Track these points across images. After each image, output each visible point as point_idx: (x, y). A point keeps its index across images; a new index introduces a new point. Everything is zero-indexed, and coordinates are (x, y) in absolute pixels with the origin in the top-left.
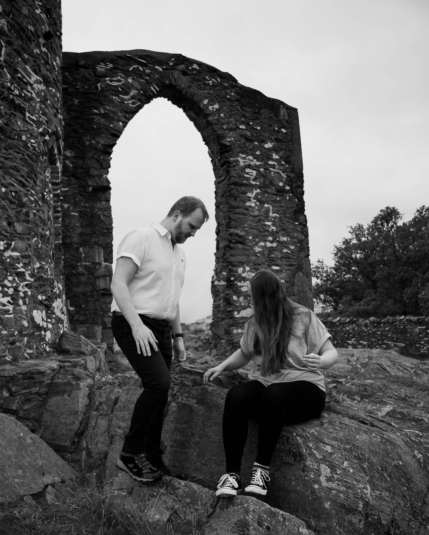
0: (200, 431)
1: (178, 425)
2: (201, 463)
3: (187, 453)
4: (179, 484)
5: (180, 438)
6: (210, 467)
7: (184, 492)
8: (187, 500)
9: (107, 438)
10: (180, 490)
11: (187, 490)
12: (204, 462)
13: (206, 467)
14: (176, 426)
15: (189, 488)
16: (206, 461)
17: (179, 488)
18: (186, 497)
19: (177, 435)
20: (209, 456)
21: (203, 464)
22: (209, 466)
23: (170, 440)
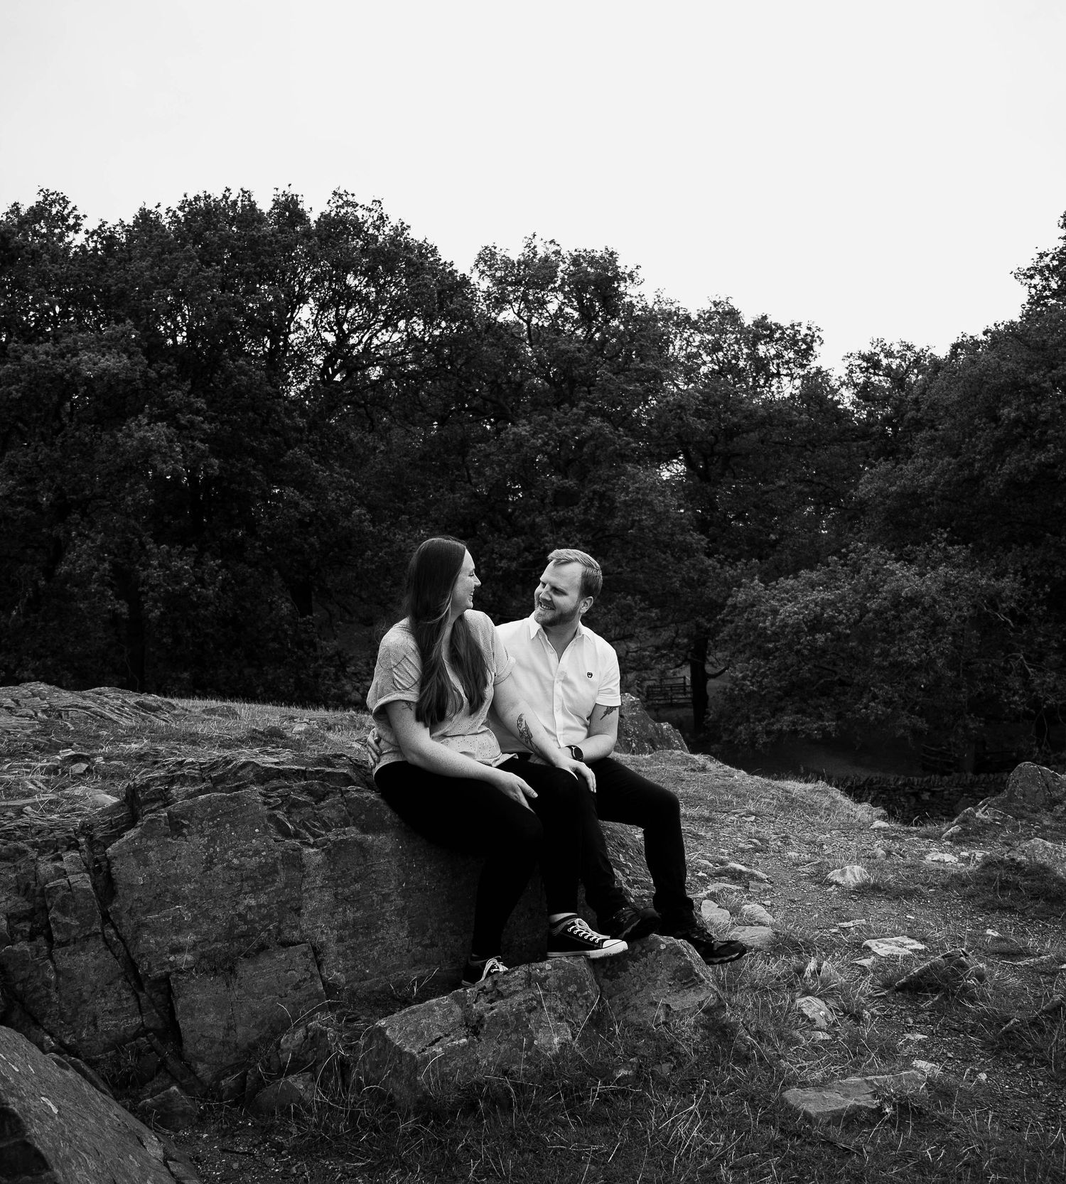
0: (400, 884)
1: (340, 890)
2: (423, 946)
3: (383, 938)
4: (541, 970)
5: (358, 914)
6: (444, 945)
7: (559, 978)
8: (570, 989)
9: (125, 994)
10: (551, 979)
11: (560, 973)
12: (428, 942)
13: (435, 949)
14: (336, 895)
15: (563, 968)
16: (431, 938)
17: (547, 977)
18: (567, 985)
19: (345, 911)
20: (436, 925)
21: (426, 947)
22: (440, 944)
23: (332, 929)
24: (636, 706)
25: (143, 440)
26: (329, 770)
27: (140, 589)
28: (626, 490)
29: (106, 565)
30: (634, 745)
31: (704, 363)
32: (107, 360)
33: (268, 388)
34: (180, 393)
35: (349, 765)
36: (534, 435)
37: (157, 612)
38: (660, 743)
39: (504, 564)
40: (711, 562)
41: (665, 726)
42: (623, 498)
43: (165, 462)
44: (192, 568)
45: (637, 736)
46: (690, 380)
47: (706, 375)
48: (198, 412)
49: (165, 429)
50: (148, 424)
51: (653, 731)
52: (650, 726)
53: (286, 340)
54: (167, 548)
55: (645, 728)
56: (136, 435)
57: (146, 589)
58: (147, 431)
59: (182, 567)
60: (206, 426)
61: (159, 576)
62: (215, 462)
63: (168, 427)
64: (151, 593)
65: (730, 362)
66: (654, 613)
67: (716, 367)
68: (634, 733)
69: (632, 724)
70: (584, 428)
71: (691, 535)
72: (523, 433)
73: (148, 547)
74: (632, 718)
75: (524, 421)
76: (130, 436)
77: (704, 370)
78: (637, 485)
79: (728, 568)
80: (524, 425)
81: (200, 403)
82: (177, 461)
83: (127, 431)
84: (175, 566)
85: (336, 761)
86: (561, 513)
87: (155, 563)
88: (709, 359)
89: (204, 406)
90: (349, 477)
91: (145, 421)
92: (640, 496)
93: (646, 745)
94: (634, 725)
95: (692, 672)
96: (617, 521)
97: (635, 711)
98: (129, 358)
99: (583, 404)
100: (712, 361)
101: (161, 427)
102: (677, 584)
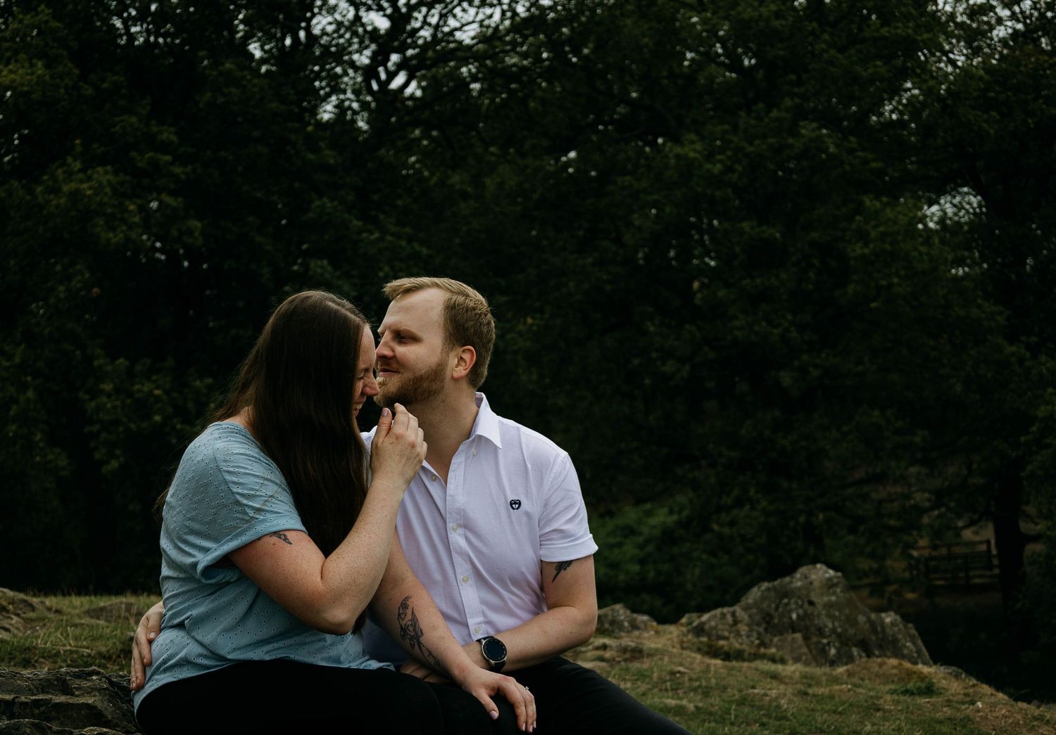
24: (836, 585)
25: (75, 195)
26: (62, 699)
27: (87, 429)
28: (863, 237)
29: (30, 394)
30: (833, 651)
31: (1000, 21)
32: (11, 72)
33: (274, 105)
34: (134, 119)
35: (100, 690)
36: (709, 157)
37: (114, 464)
38: (880, 647)
39: (669, 367)
40: (1014, 349)
41: (888, 618)
42: (859, 251)
43: (113, 229)
44: (166, 392)
45: (839, 636)
46: (977, 52)
47: (1003, 41)
48: (165, 147)
49: (110, 177)
50: (83, 170)
51: (867, 626)
52: (861, 619)
53: (308, 29)
54: (127, 363)
55: (852, 622)
56: (66, 188)
57: (96, 427)
58: (82, 181)
59: (150, 393)
60: (178, 170)
61: (115, 407)
62: (196, 224)
63: (116, 173)
64: (103, 435)
65: (1042, 15)
66: (919, 437)
67: (1020, 26)
68: (834, 630)
69: (830, 616)
70: (791, 141)
71: (979, 307)
72: (692, 155)
73: (96, 363)
74: (829, 606)
75: (693, 137)
76: (55, 191)
77: (1000, 32)
78: (882, 229)
79: (1043, 358)
80: (693, 142)
81: (168, 134)
82: (131, 227)
83: (50, 183)
84: (139, 391)
85: (76, 683)
86: (758, 281)
87: (108, 387)
88: (1007, 13)
89: (174, 138)
90: (410, 240)
91: (78, 165)
92: (888, 247)
93: (855, 651)
94: (833, 618)
95: (998, 532)
96: (851, 289)
97: (834, 593)
98: (47, 66)
99: (788, 102)
100: (1013, 17)
101: (103, 175)
102: (959, 388)
